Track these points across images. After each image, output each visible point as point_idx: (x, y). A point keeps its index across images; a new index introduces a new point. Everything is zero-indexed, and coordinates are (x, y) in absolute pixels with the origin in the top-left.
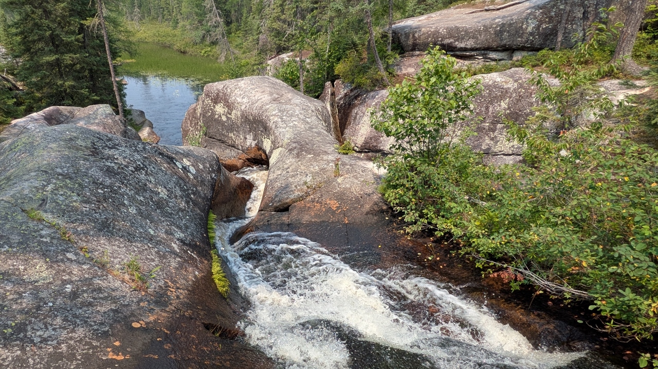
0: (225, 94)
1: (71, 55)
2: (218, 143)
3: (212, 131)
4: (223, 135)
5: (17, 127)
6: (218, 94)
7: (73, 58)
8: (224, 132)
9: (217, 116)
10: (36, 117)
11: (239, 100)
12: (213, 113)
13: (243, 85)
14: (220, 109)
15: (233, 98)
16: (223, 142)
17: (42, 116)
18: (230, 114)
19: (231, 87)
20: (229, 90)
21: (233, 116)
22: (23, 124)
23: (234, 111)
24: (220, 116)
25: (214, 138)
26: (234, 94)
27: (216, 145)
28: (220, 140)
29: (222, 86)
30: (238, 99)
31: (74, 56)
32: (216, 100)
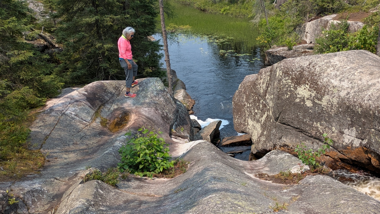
0: (312, 74)
1: (112, 16)
2: (294, 131)
3: (288, 117)
4: (305, 123)
5: (53, 114)
6: (301, 73)
7: (114, 20)
8: (307, 120)
9: (298, 100)
10: (77, 98)
11: (335, 82)
12: (293, 96)
13: (338, 63)
14: (303, 91)
15: (325, 79)
16: (302, 131)
17: (84, 95)
18: (320, 100)
19: (320, 64)
20: (318, 69)
21: (324, 102)
22: (60, 108)
23: (326, 97)
24: (303, 101)
25: (289, 125)
26: (325, 75)
27: (291, 134)
28: (297, 128)
29: (308, 63)
30: (332, 81)
31: (115, 17)
32: (299, 80)
